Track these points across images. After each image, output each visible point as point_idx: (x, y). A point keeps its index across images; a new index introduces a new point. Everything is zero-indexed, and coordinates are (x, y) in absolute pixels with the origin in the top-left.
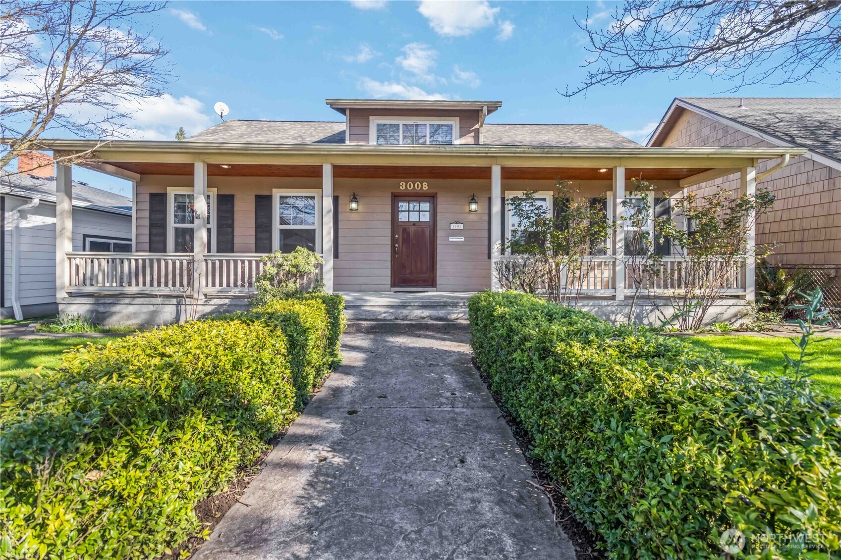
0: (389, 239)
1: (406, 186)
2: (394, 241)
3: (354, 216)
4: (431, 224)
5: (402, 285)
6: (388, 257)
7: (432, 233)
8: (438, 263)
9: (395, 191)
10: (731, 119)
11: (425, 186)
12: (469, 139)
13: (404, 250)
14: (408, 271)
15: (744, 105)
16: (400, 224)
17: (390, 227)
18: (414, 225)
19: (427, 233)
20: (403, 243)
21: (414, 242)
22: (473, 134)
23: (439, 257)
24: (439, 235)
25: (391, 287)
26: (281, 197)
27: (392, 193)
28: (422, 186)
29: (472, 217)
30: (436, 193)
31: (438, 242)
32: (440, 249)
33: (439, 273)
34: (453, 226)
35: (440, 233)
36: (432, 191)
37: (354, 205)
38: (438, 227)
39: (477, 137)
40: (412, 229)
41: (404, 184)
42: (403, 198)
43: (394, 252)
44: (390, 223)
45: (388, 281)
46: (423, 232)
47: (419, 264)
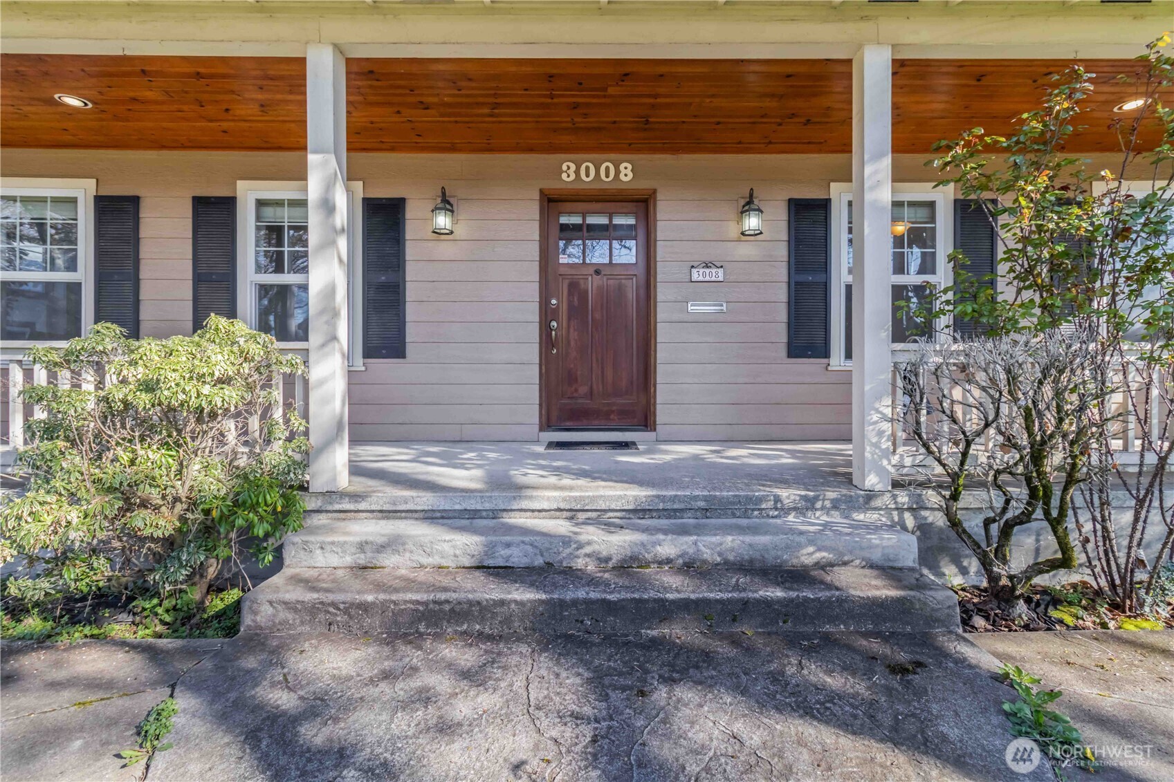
0: (535, 307)
1: (577, 172)
2: (547, 315)
3: (445, 249)
4: (641, 271)
5: (569, 424)
6: (532, 352)
7: (642, 292)
8: (661, 370)
9: (550, 185)
11: (626, 173)
13: (574, 335)
14: (583, 390)
16: (562, 270)
17: (536, 277)
18: (597, 272)
19: (631, 295)
20: (569, 319)
21: (597, 316)
23: (662, 353)
24: (660, 297)
25: (541, 429)
26: (261, 204)
27: (541, 191)
28: (618, 172)
29: (747, 250)
30: (655, 192)
31: (661, 315)
32: (664, 334)
33: (663, 394)
34: (697, 275)
35: (664, 294)
36: (644, 185)
37: (442, 221)
38: (660, 277)
40: (592, 284)
41: (573, 167)
42: (568, 206)
43: (547, 341)
44: (536, 267)
45: (532, 414)
46: (620, 289)
47: (609, 373)
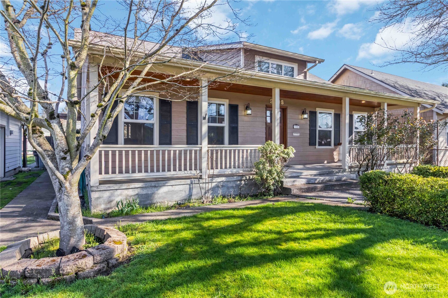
3: (246, 118)
9: (268, 104)
10: (379, 80)
12: (301, 77)
15: (374, 73)
17: (265, 126)
22: (303, 74)
24: (288, 132)
27: (266, 105)
29: (303, 122)
30: (287, 107)
31: (288, 136)
32: (289, 140)
34: (295, 127)
36: (286, 105)
37: (249, 112)
38: (288, 127)
39: (305, 77)
44: (265, 124)
